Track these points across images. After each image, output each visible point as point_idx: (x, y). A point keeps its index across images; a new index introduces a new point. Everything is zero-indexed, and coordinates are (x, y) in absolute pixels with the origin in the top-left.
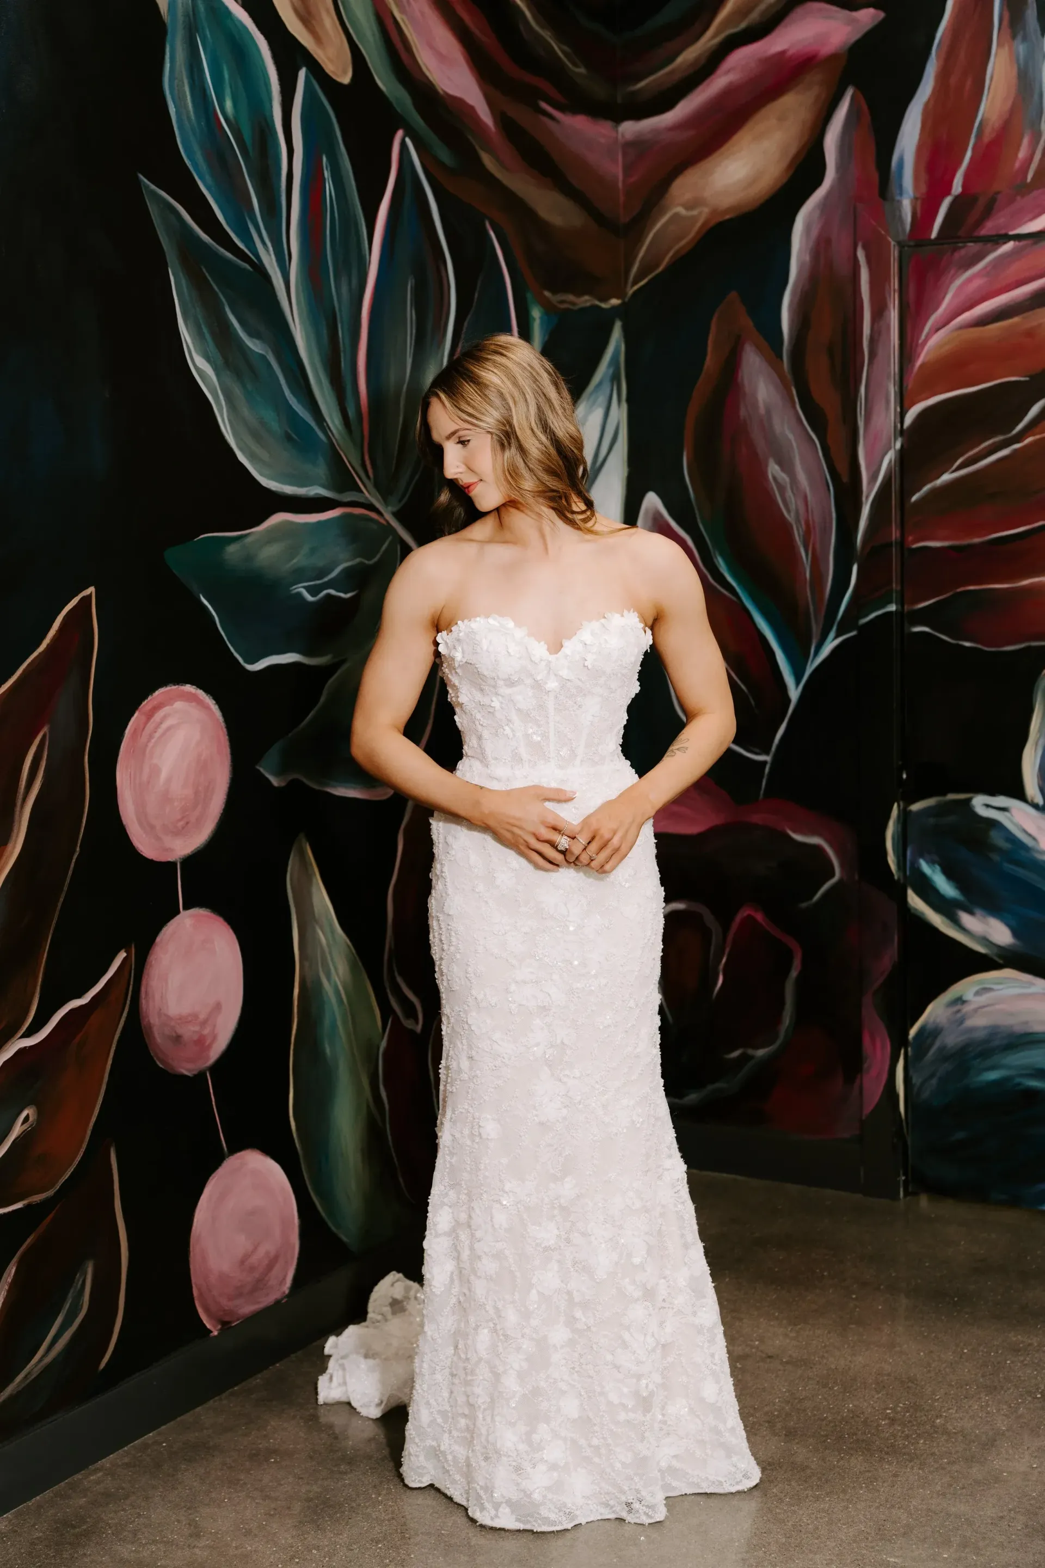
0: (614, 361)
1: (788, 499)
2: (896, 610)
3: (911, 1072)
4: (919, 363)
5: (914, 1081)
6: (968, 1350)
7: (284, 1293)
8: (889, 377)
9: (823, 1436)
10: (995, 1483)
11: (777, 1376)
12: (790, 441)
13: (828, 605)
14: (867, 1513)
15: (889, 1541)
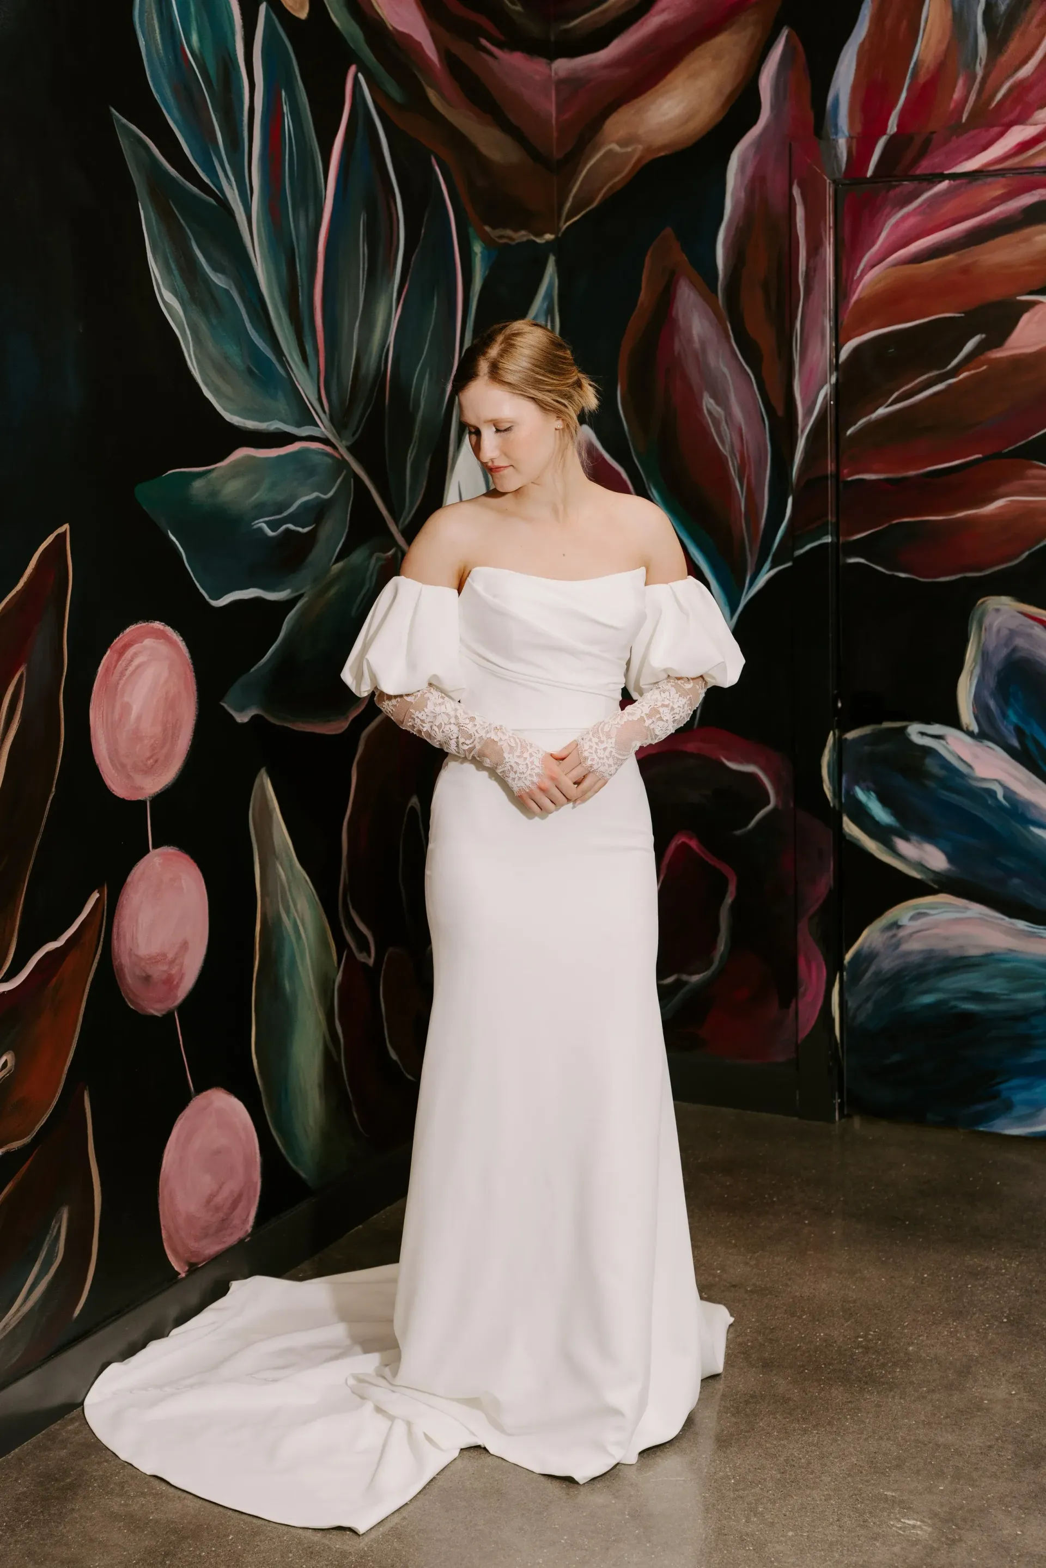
0: (549, 295)
1: (723, 434)
2: (831, 542)
3: (847, 996)
4: (855, 298)
5: (850, 1004)
6: (928, 1275)
7: (247, 1231)
8: (824, 312)
9: (800, 1366)
10: (978, 1411)
11: (744, 1306)
12: (724, 374)
13: (763, 536)
14: (856, 1445)
15: (882, 1473)
